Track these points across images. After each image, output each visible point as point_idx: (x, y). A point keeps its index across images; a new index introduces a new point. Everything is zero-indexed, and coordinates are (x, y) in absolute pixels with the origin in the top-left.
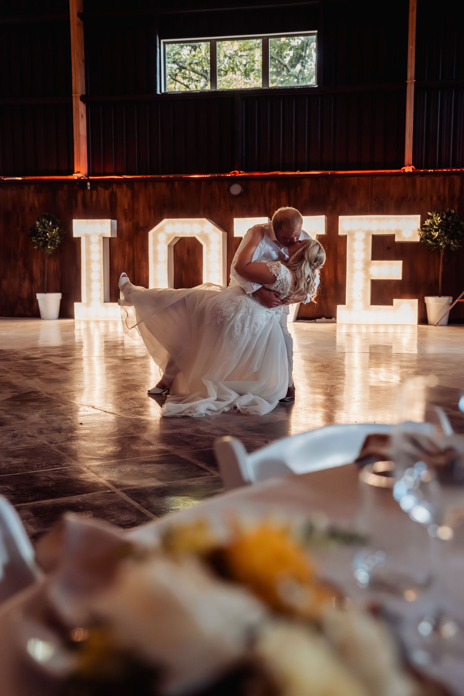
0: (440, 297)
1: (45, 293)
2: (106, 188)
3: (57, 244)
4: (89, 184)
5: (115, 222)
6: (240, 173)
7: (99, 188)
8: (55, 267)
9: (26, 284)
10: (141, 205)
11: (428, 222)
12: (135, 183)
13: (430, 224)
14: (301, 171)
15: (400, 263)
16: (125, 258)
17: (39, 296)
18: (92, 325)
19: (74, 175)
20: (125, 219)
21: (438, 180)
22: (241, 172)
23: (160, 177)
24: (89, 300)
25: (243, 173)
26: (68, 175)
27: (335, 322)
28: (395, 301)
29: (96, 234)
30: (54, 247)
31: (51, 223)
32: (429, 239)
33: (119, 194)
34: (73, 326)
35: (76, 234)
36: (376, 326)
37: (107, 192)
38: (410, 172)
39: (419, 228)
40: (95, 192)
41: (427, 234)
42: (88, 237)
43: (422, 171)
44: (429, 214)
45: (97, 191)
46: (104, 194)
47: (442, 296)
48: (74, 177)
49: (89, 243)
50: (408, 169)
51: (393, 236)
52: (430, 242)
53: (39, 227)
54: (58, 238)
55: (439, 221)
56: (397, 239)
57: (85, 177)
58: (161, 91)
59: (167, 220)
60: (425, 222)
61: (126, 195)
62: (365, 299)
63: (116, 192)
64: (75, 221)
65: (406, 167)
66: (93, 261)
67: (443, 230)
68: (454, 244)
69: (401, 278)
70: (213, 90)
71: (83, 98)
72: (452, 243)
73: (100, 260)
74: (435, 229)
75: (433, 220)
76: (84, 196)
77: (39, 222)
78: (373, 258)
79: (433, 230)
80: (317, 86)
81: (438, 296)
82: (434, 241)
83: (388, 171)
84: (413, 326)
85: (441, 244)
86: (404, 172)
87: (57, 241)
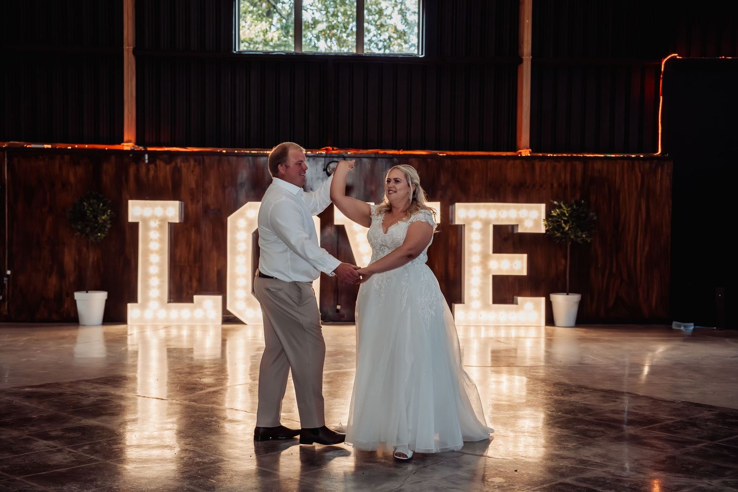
0: (568, 294)
1: (87, 292)
2: (167, 163)
3: (107, 230)
4: (146, 156)
5: (180, 202)
6: (333, 150)
7: (158, 162)
8: (96, 258)
9: (53, 280)
10: (212, 184)
11: (555, 212)
12: (204, 157)
13: (558, 214)
14: (404, 150)
15: (525, 256)
16: (190, 247)
17: (78, 296)
18: (149, 333)
19: (123, 144)
20: (192, 200)
21: (559, 165)
23: (232, 151)
24: (147, 300)
25: (336, 150)
26: (114, 144)
28: (520, 299)
29: (156, 218)
30: (104, 233)
31: (101, 204)
32: (557, 231)
33: (184, 170)
34: (126, 333)
35: (130, 220)
36: (497, 328)
37: (168, 167)
38: (528, 156)
39: (545, 218)
40: (152, 166)
41: (555, 225)
42: (146, 222)
43: (541, 155)
44: (555, 202)
45: (156, 165)
46: (165, 170)
47: (570, 294)
48: (123, 148)
49: (147, 229)
50: (526, 153)
51: (513, 227)
52: (559, 235)
53: (88, 209)
54: (109, 222)
55: (569, 212)
56: (520, 230)
57: (141, 148)
58: (235, 50)
59: (249, 203)
60: (552, 212)
61: (193, 171)
62: (483, 297)
63: (181, 166)
64: (130, 202)
65: (521, 149)
66: (152, 252)
67: (573, 222)
68: (586, 237)
69: (525, 273)
70: (298, 51)
71: (135, 52)
72: (584, 236)
73: (161, 249)
74: (564, 220)
75: (563, 210)
76: (138, 170)
77: (87, 203)
78: (495, 251)
79: (562, 221)
80: (422, 56)
81: (566, 294)
82: (564, 233)
83: (504, 154)
84: (538, 327)
85: (572, 237)
86: (521, 156)
87: (109, 226)
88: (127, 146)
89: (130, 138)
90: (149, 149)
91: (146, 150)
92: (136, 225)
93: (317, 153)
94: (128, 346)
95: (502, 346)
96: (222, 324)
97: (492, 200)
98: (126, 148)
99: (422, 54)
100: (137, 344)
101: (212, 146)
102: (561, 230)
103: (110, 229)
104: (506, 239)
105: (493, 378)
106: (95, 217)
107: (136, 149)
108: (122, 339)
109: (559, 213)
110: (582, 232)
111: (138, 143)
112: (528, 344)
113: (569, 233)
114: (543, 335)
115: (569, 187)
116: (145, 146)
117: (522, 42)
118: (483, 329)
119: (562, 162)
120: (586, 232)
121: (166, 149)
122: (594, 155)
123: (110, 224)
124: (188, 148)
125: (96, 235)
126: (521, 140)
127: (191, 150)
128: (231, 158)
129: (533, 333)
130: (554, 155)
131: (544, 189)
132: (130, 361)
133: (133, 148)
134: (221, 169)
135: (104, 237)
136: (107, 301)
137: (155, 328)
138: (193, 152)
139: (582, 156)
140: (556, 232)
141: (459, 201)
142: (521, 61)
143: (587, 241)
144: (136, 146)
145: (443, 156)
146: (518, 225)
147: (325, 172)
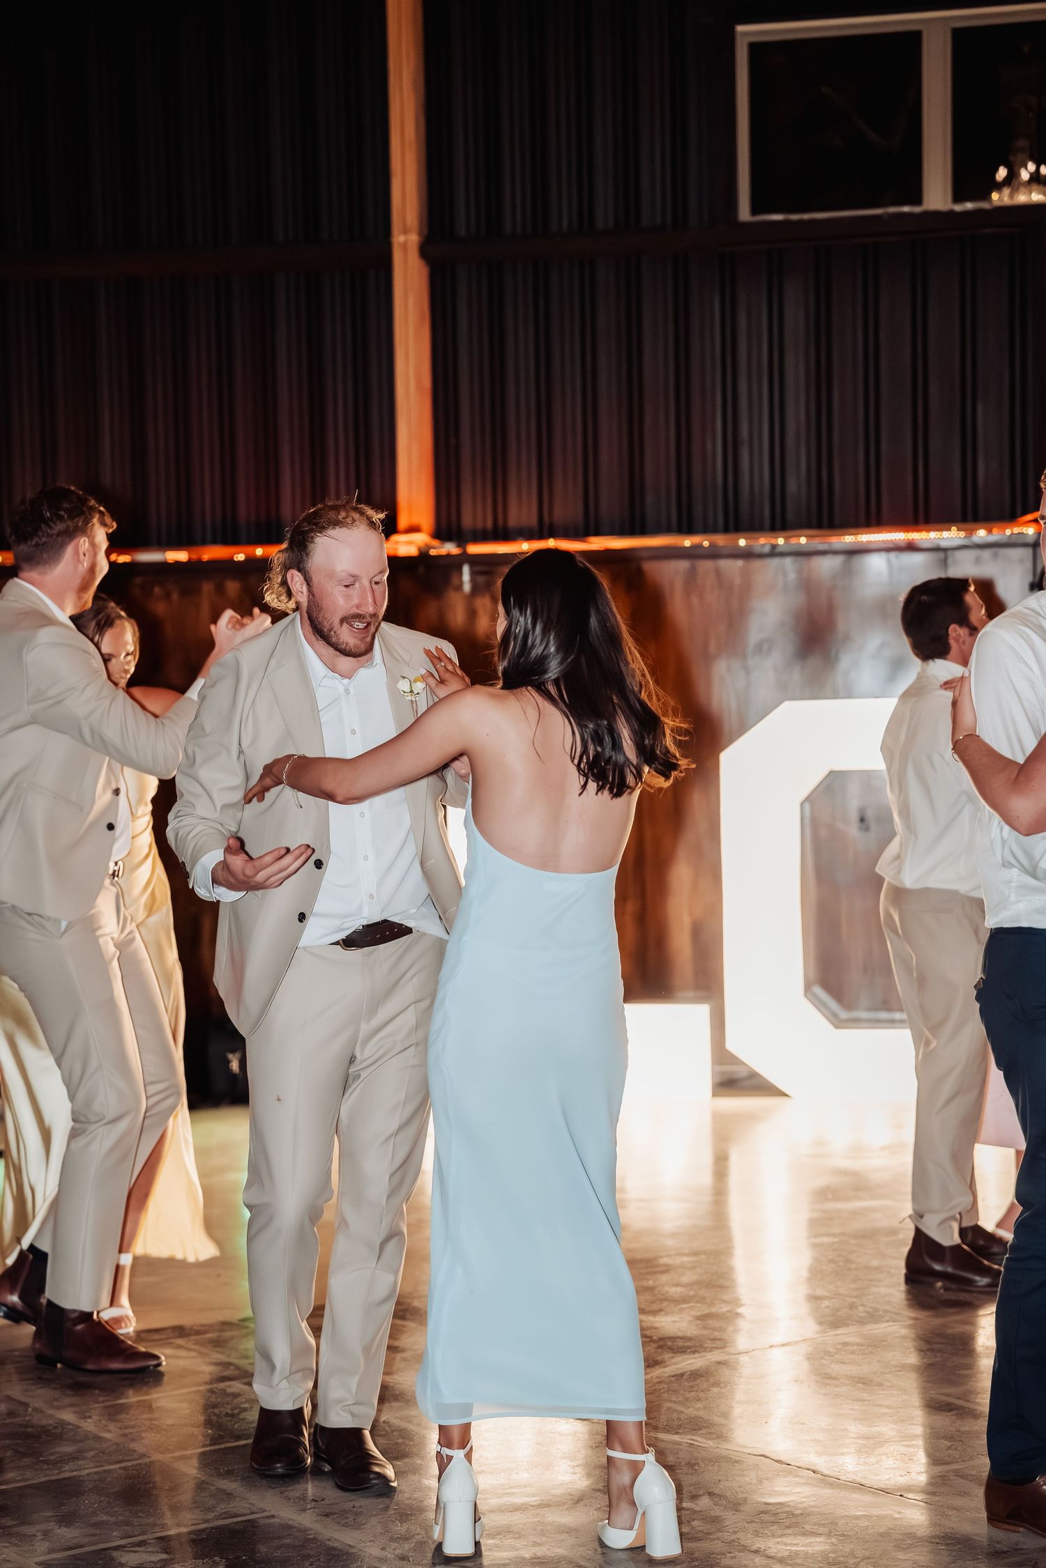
4: (466, 572)
19: (394, 538)
40: (484, 603)
48: (396, 549)
57: (451, 548)
59: (787, 705)
71: (425, 251)
88: (403, 546)
89: (416, 521)
90: (474, 549)
91: (465, 553)
93: (1008, 532)
96: (714, 1095)
98: (400, 552)
101: (668, 530)
107: (432, 552)
111: (437, 533)
116: (460, 537)
121: (523, 547)
127: (602, 547)
128: (724, 564)
133: (423, 549)
134: (695, 600)
144: (436, 543)
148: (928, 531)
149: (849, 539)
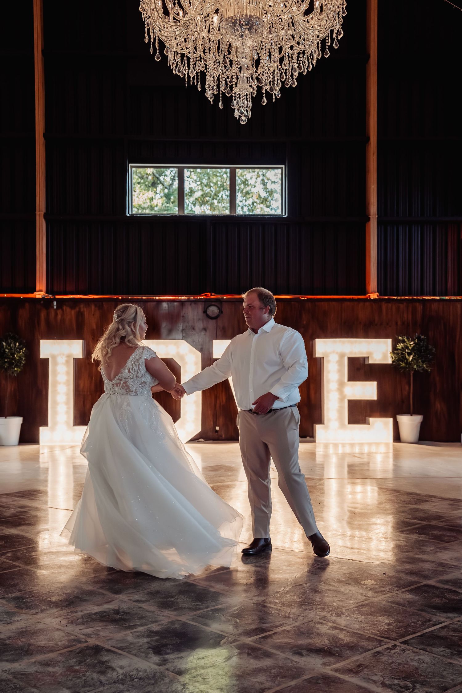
1: (6, 418)
2: (72, 308)
3: (22, 365)
4: (55, 303)
5: (83, 341)
6: (211, 295)
7: (64, 308)
8: (13, 389)
11: (400, 346)
12: (104, 303)
13: (402, 348)
15: (375, 383)
16: (92, 378)
18: (57, 452)
19: (35, 293)
20: (93, 339)
21: (402, 306)
22: (213, 294)
23: (127, 298)
24: (55, 424)
25: (214, 295)
26: (28, 293)
27: (315, 442)
28: (371, 420)
29: (63, 355)
30: (19, 368)
31: (17, 344)
33: (86, 314)
34: (38, 452)
35: (42, 356)
36: (352, 445)
37: (73, 312)
38: (376, 299)
39: (391, 351)
40: (59, 312)
41: (400, 357)
42: (54, 357)
43: (387, 298)
44: (400, 338)
45: (63, 310)
46: (70, 314)
47: (413, 415)
48: (36, 296)
49: (56, 364)
50: (374, 296)
51: (364, 359)
52: (403, 365)
53: (7, 348)
54: (24, 359)
55: (412, 345)
56: (371, 362)
57: (51, 296)
58: (129, 213)
60: (398, 345)
61: (94, 315)
62: (340, 418)
63: (84, 311)
64: (42, 341)
65: (371, 293)
66: (60, 383)
67: (415, 354)
68: (426, 367)
69: (375, 398)
70: (181, 214)
71: (45, 217)
72: (425, 366)
73: (68, 381)
74: (408, 353)
75: (406, 344)
76: (48, 315)
77: (5, 343)
78: (350, 379)
79: (406, 354)
80: (286, 216)
81: (410, 415)
82: (407, 363)
83: (356, 297)
84: (387, 444)
85: (415, 367)
86: (370, 299)
87: (23, 362)
88: (39, 295)
89: (41, 288)
90: (57, 297)
91: (55, 297)
92: (46, 361)
93: (198, 298)
94: (41, 463)
95: (357, 460)
97: (346, 336)
98: (38, 296)
99: (285, 215)
100: (48, 462)
101: (110, 294)
102: (405, 361)
103: (24, 365)
104: (358, 369)
105: (349, 488)
106: (13, 354)
107: (46, 297)
108: (35, 458)
109: (403, 346)
110: (423, 362)
111: (47, 292)
112: (379, 458)
113: (412, 363)
114: (391, 450)
115: (411, 325)
116: (54, 294)
117: (369, 204)
118: (340, 446)
119: (405, 304)
120: (427, 363)
121: (71, 297)
122: (432, 298)
123: (25, 360)
124: (89, 295)
125: (13, 370)
126: (369, 285)
127: (92, 298)
129: (382, 449)
130: (398, 298)
131: (390, 326)
132: (42, 477)
133: (43, 296)
135: (20, 371)
136: (22, 425)
137: (63, 448)
138: (94, 298)
139: (421, 298)
140: (401, 363)
141: (319, 337)
142: (368, 219)
143: (427, 370)
144: (47, 295)
145: (304, 299)
146: (368, 357)
147: (205, 314)
148: (178, 297)
149: (157, 298)
